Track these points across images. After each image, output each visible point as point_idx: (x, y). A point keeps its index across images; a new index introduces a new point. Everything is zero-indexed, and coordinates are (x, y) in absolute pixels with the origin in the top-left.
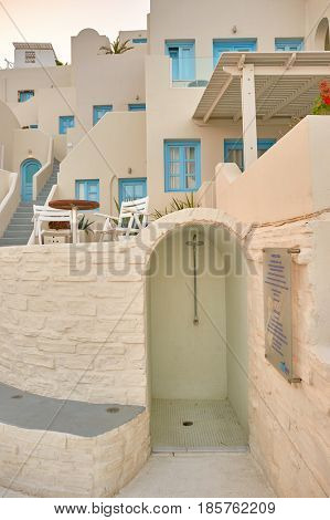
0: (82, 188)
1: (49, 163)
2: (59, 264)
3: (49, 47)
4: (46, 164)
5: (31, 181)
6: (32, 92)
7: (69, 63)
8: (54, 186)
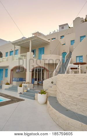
0: (78, 58)
1: (69, 53)
2: (78, 79)
3: (67, 24)
4: (68, 53)
5: (65, 57)
6: (64, 36)
7: (73, 27)
8: (71, 58)
